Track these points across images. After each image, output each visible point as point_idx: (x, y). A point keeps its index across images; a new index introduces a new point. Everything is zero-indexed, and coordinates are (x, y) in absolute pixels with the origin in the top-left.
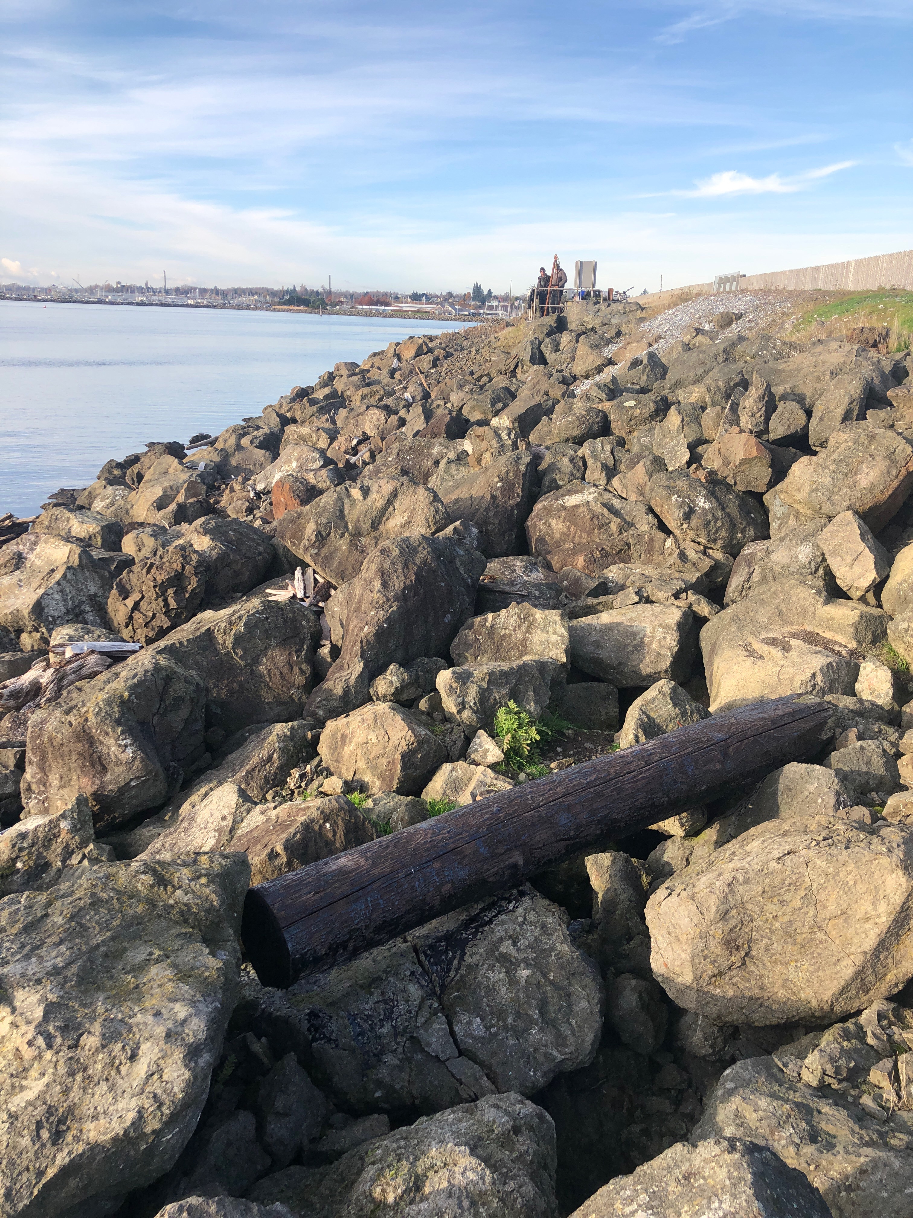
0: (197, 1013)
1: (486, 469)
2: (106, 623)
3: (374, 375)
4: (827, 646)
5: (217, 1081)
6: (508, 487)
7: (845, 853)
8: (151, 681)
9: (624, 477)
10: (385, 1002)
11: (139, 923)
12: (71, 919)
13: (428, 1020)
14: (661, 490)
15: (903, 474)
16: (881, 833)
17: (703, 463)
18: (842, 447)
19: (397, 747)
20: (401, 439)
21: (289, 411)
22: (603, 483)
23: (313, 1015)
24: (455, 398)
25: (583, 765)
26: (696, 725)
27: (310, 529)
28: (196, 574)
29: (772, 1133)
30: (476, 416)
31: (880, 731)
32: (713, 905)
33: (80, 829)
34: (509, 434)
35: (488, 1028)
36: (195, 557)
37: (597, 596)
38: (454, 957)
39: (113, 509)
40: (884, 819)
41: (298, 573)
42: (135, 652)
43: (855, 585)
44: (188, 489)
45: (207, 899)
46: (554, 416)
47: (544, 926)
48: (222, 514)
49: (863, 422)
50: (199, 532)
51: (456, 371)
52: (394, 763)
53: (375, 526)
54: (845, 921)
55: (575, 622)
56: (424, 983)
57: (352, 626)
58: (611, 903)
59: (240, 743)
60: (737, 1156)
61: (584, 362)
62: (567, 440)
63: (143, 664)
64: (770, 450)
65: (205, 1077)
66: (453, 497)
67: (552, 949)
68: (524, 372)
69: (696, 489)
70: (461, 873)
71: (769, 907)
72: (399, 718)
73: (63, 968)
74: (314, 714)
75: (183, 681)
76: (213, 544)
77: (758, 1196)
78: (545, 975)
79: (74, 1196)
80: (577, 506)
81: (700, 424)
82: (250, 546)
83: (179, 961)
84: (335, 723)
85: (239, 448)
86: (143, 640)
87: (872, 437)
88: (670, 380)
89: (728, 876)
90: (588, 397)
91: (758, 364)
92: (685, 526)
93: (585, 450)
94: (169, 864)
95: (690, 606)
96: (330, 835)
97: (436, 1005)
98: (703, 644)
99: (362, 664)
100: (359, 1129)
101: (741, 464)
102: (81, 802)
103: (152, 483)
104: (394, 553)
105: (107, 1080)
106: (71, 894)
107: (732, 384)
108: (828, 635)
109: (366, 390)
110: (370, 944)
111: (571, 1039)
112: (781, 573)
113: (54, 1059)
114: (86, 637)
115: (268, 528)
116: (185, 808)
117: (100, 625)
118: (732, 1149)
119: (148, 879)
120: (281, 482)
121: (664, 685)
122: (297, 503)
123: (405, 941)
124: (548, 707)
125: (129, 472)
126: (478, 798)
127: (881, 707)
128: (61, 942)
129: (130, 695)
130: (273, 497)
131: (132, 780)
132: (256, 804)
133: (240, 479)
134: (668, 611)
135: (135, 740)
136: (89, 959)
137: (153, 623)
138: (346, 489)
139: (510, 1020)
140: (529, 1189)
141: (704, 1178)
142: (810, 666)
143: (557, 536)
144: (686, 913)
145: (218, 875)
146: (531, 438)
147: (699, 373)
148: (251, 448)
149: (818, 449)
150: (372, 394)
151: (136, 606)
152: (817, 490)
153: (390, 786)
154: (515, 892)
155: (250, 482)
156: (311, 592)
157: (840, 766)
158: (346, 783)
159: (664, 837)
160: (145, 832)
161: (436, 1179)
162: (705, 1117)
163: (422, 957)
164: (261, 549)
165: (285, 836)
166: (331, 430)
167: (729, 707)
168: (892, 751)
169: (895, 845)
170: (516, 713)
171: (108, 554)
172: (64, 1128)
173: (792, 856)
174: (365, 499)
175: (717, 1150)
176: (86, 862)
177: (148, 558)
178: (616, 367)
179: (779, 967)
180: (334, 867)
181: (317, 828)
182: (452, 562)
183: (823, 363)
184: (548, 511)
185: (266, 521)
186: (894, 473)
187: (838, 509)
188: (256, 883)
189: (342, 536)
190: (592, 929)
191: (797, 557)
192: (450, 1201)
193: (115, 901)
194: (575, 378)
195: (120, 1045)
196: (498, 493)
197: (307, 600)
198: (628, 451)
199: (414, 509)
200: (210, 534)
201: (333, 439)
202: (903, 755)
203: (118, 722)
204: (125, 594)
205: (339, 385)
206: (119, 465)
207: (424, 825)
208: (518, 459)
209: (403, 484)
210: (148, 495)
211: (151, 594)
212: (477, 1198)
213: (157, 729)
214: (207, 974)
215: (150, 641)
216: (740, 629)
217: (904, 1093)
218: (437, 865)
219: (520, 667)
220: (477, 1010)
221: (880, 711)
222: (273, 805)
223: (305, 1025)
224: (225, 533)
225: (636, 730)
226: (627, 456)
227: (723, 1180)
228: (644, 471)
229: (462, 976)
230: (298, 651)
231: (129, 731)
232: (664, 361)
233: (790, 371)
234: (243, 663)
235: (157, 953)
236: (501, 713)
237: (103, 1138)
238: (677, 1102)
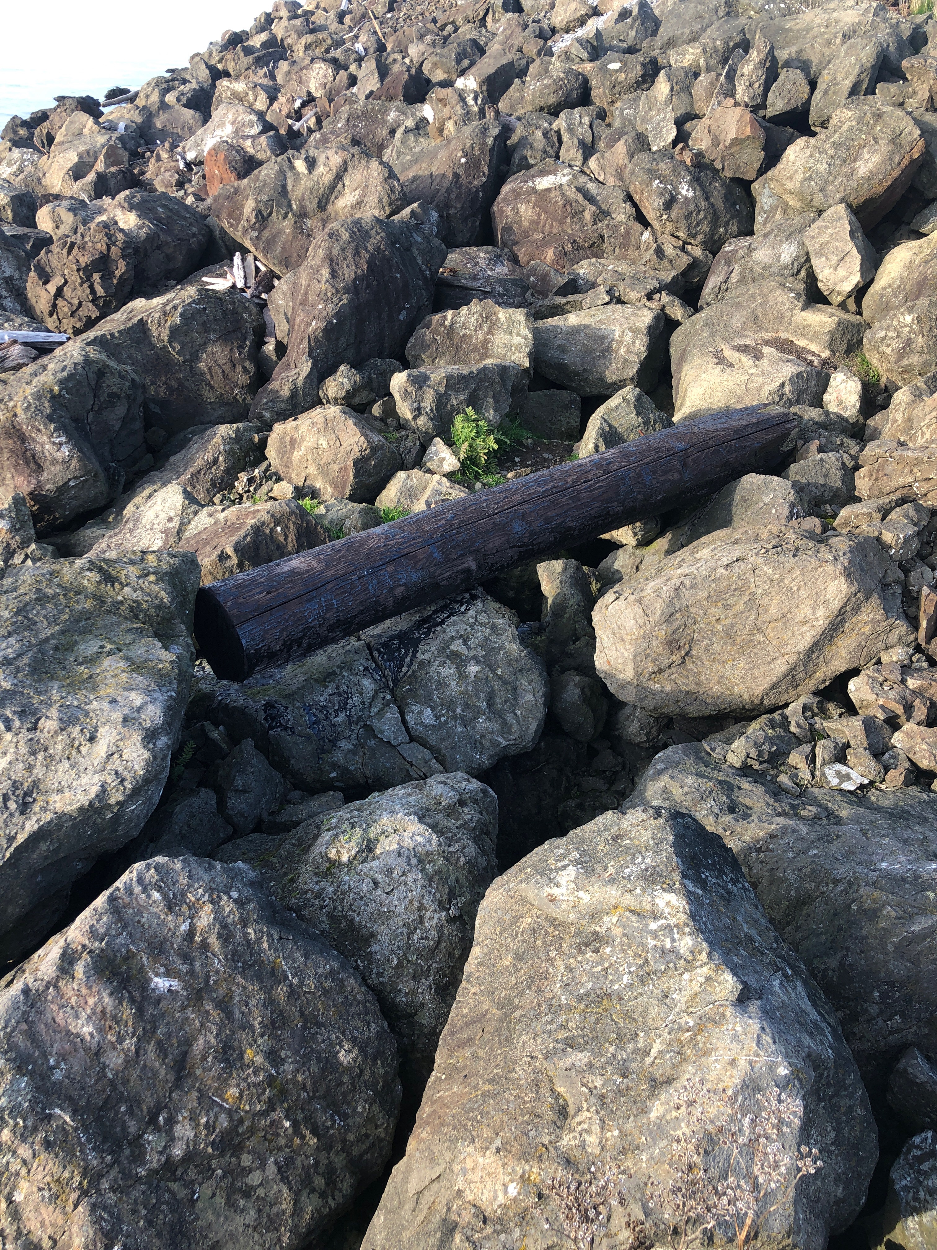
0: (153, 701)
1: (449, 141)
2: (27, 310)
3: (319, 18)
4: (800, 354)
5: (177, 764)
6: (473, 164)
7: (792, 560)
8: (81, 375)
9: (603, 157)
10: (340, 695)
11: (89, 619)
12: (18, 612)
13: (381, 710)
14: (641, 174)
15: (906, 162)
16: (830, 542)
17: (690, 143)
18: (845, 127)
19: (349, 453)
20: (351, 101)
21: (220, 61)
22: (579, 163)
23: (269, 706)
24: (414, 50)
25: (539, 473)
26: (658, 434)
27: (249, 207)
28: (124, 257)
29: (695, 805)
30: (439, 75)
31: (842, 444)
32: (658, 609)
33: (20, 529)
34: (475, 99)
35: (437, 718)
36: (120, 236)
37: (565, 295)
38: (406, 654)
39: (21, 176)
40: (834, 529)
41: (237, 259)
42: (61, 343)
43: (837, 289)
44: (107, 156)
45: (156, 597)
46: (528, 79)
47: (494, 627)
48: (148, 187)
49: (871, 97)
50: (123, 207)
51: (417, 17)
52: (346, 469)
53: (322, 205)
54: (784, 624)
55: (540, 324)
56: (378, 677)
57: (298, 320)
58: (560, 607)
59: (183, 444)
60: (662, 821)
61: (566, 11)
62: (541, 109)
63: (72, 356)
64: (765, 128)
65: (165, 757)
66: (411, 174)
67: (500, 648)
68: (495, 21)
69: (679, 174)
70: (415, 577)
71: (713, 611)
72: (350, 422)
73: (14, 658)
74: (260, 417)
75: (117, 376)
76: (140, 223)
77: (677, 854)
78: (493, 671)
79: (46, 857)
80: (548, 190)
81: (691, 95)
82: (182, 226)
83: (131, 654)
84: (283, 426)
85: (164, 106)
86: (70, 331)
87: (879, 116)
88: (662, 37)
89: (676, 582)
90: (567, 55)
91: (762, 21)
92: (665, 217)
93: (560, 123)
94: (115, 562)
95: (663, 308)
96: (281, 538)
97: (389, 697)
98: (672, 351)
99: (310, 364)
100: (314, 804)
101: (731, 145)
102: (18, 501)
103: (64, 147)
104: (344, 238)
105: (68, 758)
106: (15, 589)
107: (731, 44)
108: (802, 343)
109: (310, 38)
110: (323, 642)
111: (515, 727)
112: (760, 274)
113: (15, 740)
114: (6, 325)
115: (201, 207)
116: (129, 510)
117: (21, 313)
118: (658, 815)
119: (94, 576)
120: (215, 151)
121: (629, 392)
122: (233, 176)
123: (359, 639)
124: (507, 415)
125: (37, 131)
126: (433, 506)
127: (846, 420)
128: (10, 635)
129: (61, 390)
130: (206, 168)
131: (70, 479)
132: (203, 506)
133: (167, 144)
134: (640, 313)
135: (70, 438)
136: (39, 651)
137: (81, 312)
138: (289, 159)
139: (459, 711)
140: (472, 850)
141: (630, 839)
142: (780, 375)
143: (526, 224)
144: (632, 615)
145: (166, 574)
146: (501, 105)
147: (695, 30)
148: (177, 107)
149: (817, 129)
150: (317, 43)
151: (59, 292)
152: (810, 178)
153: (342, 493)
154: (467, 595)
155: (179, 149)
156: (252, 282)
157: (798, 478)
158: (296, 488)
159: (616, 546)
160: (89, 533)
161: (387, 842)
162: (636, 793)
163: (376, 654)
164: (195, 230)
165: (235, 538)
166: (270, 87)
167: (693, 417)
168: (850, 464)
169: (841, 553)
170: (474, 421)
171: (22, 231)
172: (31, 800)
173: (741, 563)
174: (310, 172)
175: (644, 816)
176: (29, 562)
177: (67, 236)
178: (601, 18)
179: (716, 666)
180: (286, 569)
181: (268, 531)
182: (408, 249)
183: (836, 22)
184: (516, 194)
185: (199, 198)
186: (897, 160)
187: (831, 201)
188: (207, 582)
189: (285, 217)
190: (539, 631)
191: (780, 256)
192: (400, 859)
193: (61, 597)
194: (554, 31)
195: (78, 728)
196: (461, 171)
197: (249, 291)
198: (609, 125)
199: (367, 186)
200: (137, 210)
201: (272, 99)
202: (862, 467)
203: (50, 418)
204: (45, 278)
205: (278, 29)
206: (24, 123)
207: (378, 530)
208: (485, 130)
209: (353, 156)
210: (61, 161)
211: (75, 278)
212: (424, 857)
213: (93, 427)
214: (161, 666)
215: (77, 332)
216: (712, 335)
217: (817, 773)
218: (391, 568)
219: (480, 371)
220: (428, 701)
221: (845, 424)
222: (221, 507)
223: (262, 715)
224: (152, 210)
225: (596, 439)
226: (608, 132)
227: (648, 840)
228: (625, 151)
229: (414, 671)
230: (241, 347)
231: (62, 428)
232: (657, 12)
233: (798, 31)
234: (181, 359)
235: (109, 646)
236: (458, 420)
237: (69, 808)
238: (611, 782)
